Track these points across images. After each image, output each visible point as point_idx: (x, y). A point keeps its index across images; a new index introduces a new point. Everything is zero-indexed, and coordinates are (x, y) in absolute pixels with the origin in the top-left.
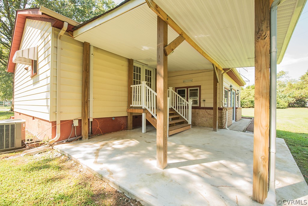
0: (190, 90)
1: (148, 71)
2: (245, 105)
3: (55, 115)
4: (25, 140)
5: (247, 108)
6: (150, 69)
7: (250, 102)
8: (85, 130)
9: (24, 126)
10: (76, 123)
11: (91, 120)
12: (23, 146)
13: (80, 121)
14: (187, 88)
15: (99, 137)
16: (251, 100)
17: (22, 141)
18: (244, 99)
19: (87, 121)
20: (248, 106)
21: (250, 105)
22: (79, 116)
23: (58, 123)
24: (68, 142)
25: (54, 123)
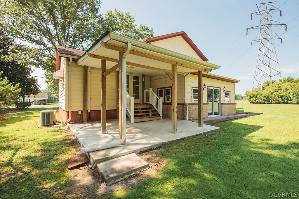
0: (166, 90)
1: (136, 77)
2: (273, 100)
3: (68, 108)
4: (55, 121)
5: (275, 103)
6: (137, 76)
7: (279, 97)
8: (85, 116)
9: (54, 114)
10: (80, 113)
11: (89, 111)
12: (55, 124)
13: (82, 112)
14: (164, 88)
15: (95, 122)
16: (280, 95)
17: (54, 121)
18: (272, 93)
19: (86, 112)
20: (277, 102)
21: (279, 101)
22: (82, 109)
23: (70, 112)
24: (74, 123)
25: (68, 112)
